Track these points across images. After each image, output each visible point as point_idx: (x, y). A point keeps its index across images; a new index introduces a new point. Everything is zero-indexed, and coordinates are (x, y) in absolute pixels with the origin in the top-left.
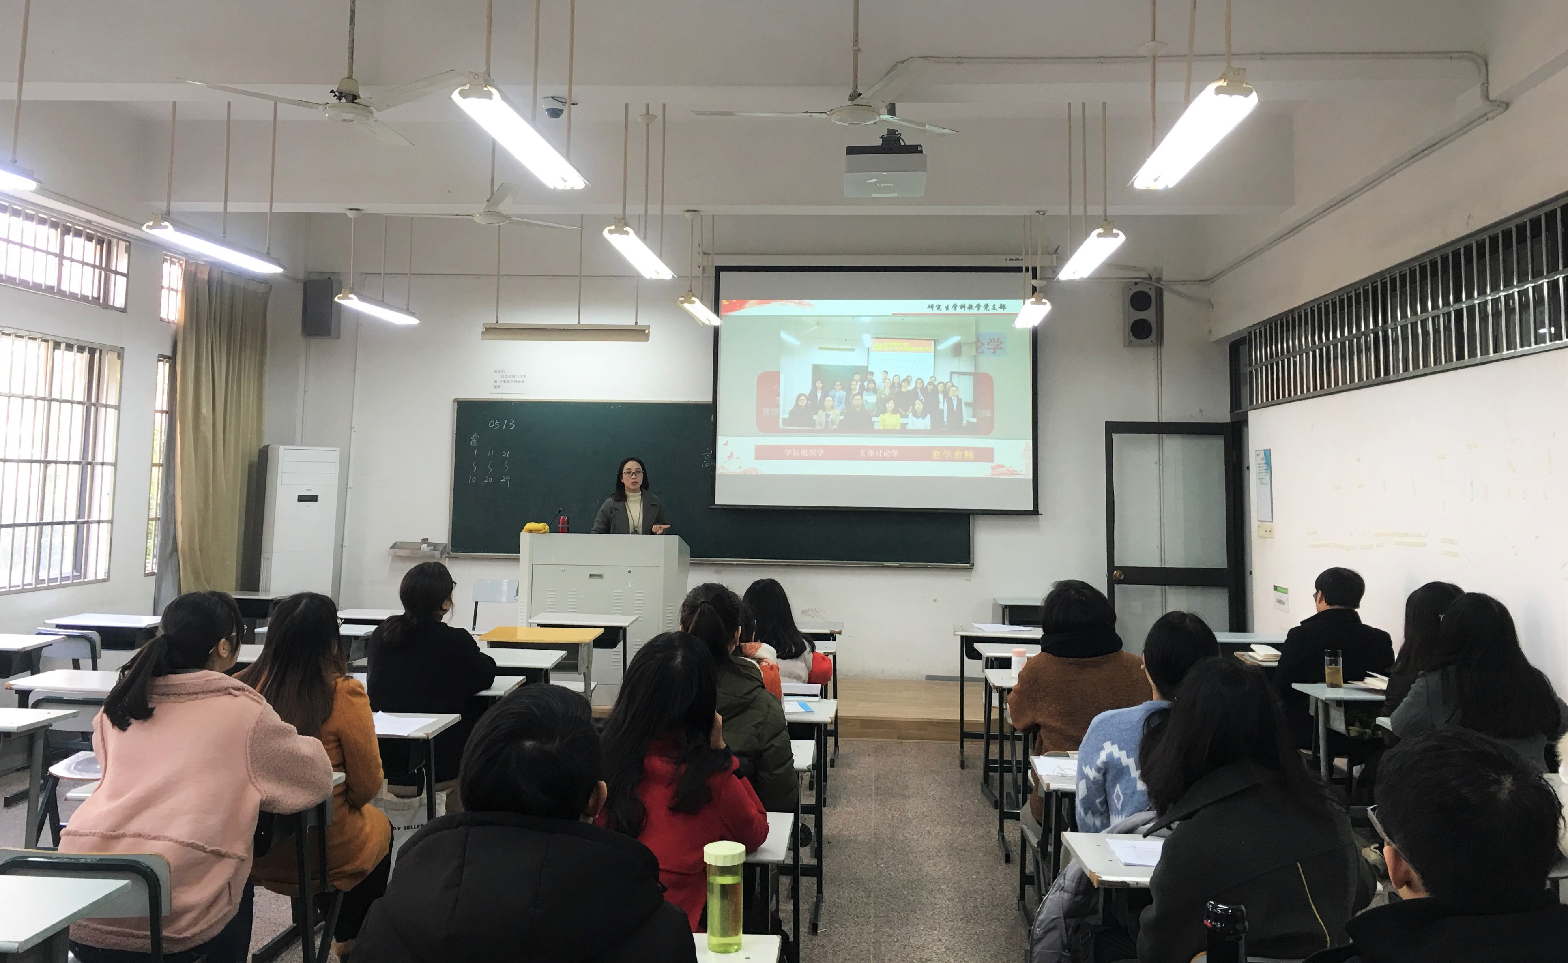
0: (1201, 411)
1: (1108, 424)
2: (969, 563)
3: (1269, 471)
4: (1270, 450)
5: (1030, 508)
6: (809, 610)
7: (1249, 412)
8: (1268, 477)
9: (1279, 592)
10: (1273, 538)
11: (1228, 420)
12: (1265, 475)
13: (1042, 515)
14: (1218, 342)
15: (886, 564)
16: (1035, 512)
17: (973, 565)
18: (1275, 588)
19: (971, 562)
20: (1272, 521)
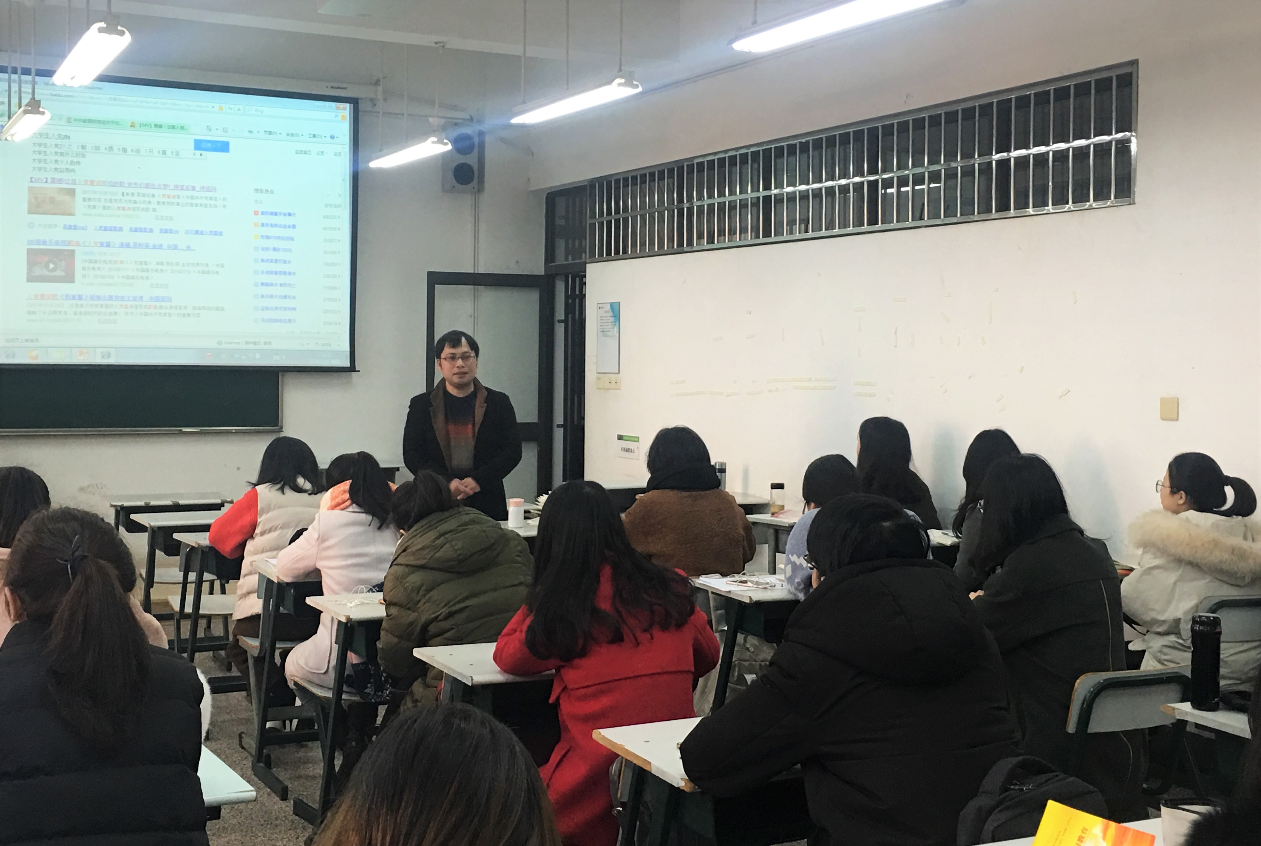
0: (517, 262)
1: (430, 274)
2: (277, 426)
3: (617, 324)
4: (619, 303)
5: (347, 364)
6: (88, 486)
7: (588, 265)
8: (616, 329)
9: (626, 440)
10: (620, 389)
11: (542, 273)
12: (612, 328)
13: (359, 371)
14: (535, 193)
15: (185, 429)
16: (352, 368)
17: (282, 428)
18: (620, 438)
19: (280, 424)
20: (619, 373)
